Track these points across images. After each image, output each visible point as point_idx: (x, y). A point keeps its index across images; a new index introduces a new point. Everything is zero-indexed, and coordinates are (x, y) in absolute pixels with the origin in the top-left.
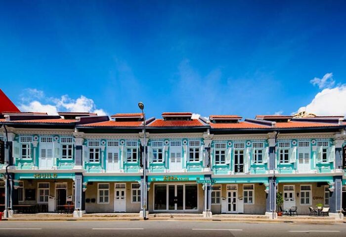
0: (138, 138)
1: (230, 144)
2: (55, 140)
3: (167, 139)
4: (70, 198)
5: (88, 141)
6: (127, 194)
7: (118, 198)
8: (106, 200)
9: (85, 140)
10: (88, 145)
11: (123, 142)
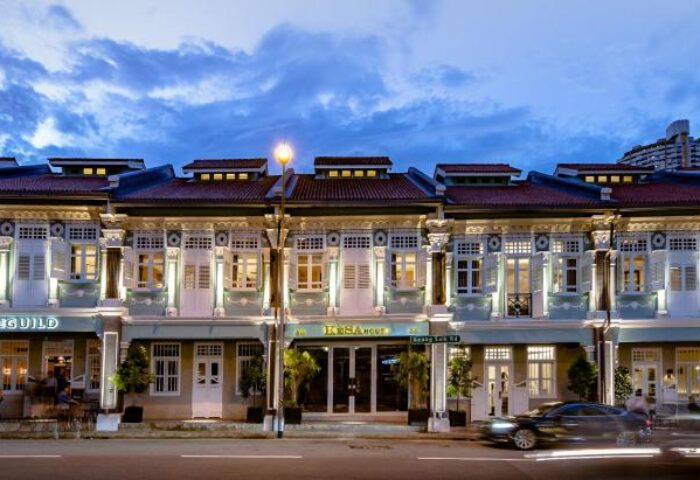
0: (259, 229)
1: (494, 243)
2: (55, 232)
3: (336, 231)
4: (81, 379)
5: (136, 236)
6: (225, 371)
7: (203, 382)
8: (172, 385)
9: (129, 234)
10: (135, 244)
11: (222, 239)
